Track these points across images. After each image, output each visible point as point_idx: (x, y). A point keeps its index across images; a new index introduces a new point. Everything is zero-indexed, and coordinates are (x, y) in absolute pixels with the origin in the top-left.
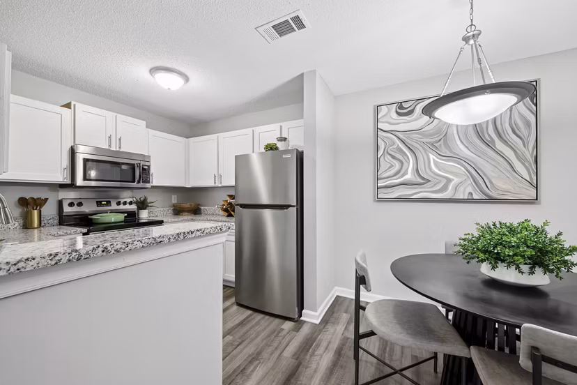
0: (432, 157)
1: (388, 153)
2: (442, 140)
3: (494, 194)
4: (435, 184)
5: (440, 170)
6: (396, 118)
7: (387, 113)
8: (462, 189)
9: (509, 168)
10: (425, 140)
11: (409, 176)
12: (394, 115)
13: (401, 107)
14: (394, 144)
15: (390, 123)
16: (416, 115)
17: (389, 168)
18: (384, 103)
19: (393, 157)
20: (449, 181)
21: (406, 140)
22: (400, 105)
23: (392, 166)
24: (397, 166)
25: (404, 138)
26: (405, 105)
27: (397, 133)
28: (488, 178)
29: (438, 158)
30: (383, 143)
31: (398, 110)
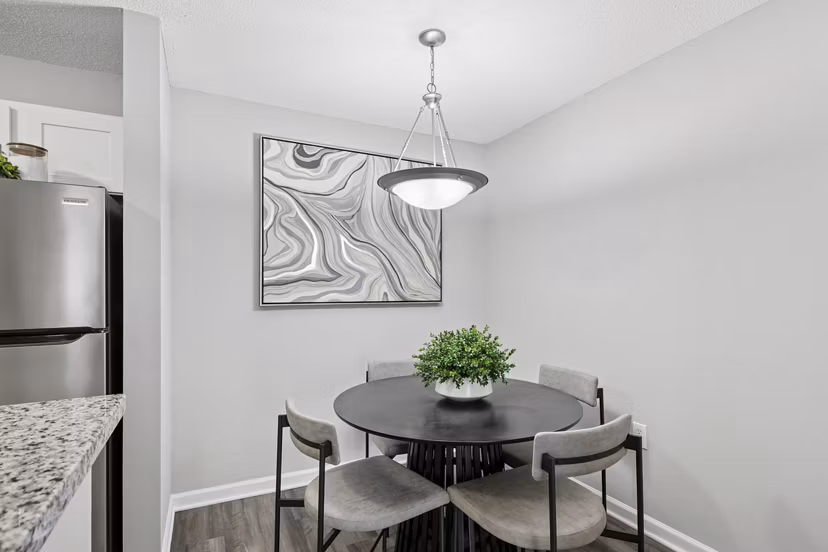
0: (343, 239)
1: (280, 223)
2: (355, 217)
3: (408, 296)
4: (348, 281)
5: (352, 260)
6: (294, 168)
7: (280, 154)
8: (376, 288)
9: (420, 263)
10: (336, 213)
11: (312, 267)
12: (292, 163)
13: (301, 152)
14: (291, 210)
15: (284, 174)
16: (322, 170)
17: (284, 250)
18: (273, 135)
19: (290, 233)
20: (363, 276)
21: (310, 207)
22: (300, 148)
23: (287, 248)
24: (296, 250)
25: (307, 204)
26: (308, 150)
27: (295, 193)
28: (402, 274)
29: (351, 243)
30: (272, 204)
31: (296, 154)
